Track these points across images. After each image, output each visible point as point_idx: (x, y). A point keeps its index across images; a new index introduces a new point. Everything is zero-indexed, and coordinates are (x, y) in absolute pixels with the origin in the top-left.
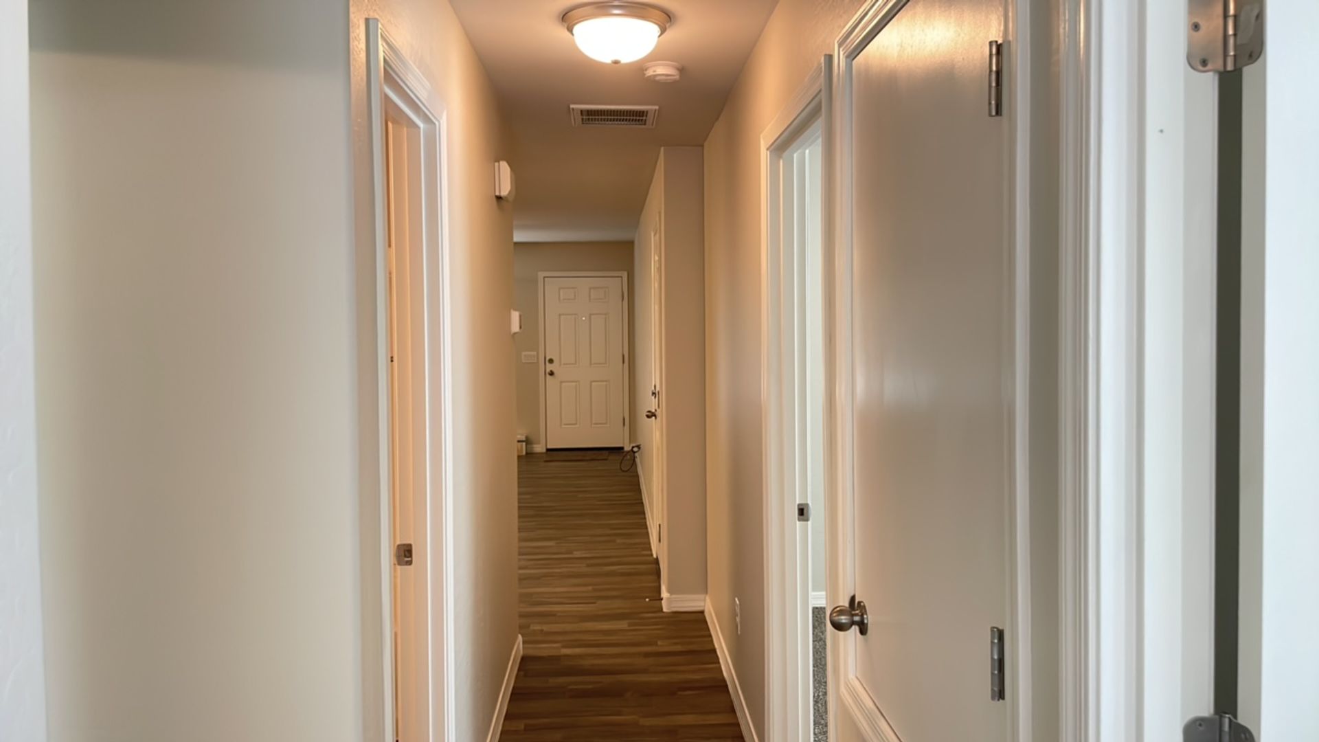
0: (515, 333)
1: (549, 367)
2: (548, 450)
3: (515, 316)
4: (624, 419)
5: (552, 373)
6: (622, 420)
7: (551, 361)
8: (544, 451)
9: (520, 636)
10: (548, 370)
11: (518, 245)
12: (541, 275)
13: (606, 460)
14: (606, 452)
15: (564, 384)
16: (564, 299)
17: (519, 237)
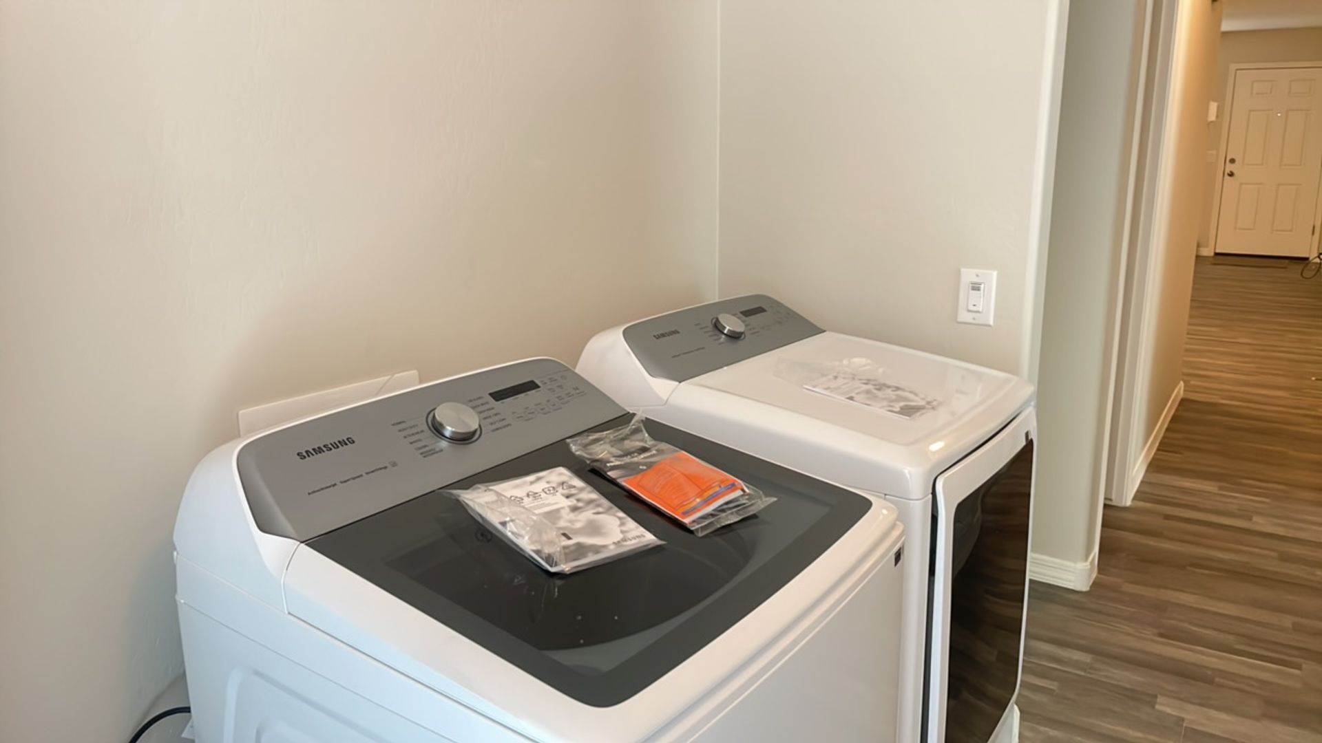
0: (1212, 122)
1: (1229, 168)
2: (1217, 254)
3: (1213, 107)
4: (1314, 228)
5: (1231, 174)
6: (1312, 228)
7: (1232, 161)
8: (1212, 254)
9: (1182, 384)
10: (1227, 171)
11: (1225, 34)
12: (1233, 67)
13: (1285, 268)
14: (1287, 261)
15: (1244, 186)
16: (1257, 94)
17: (1227, 26)
